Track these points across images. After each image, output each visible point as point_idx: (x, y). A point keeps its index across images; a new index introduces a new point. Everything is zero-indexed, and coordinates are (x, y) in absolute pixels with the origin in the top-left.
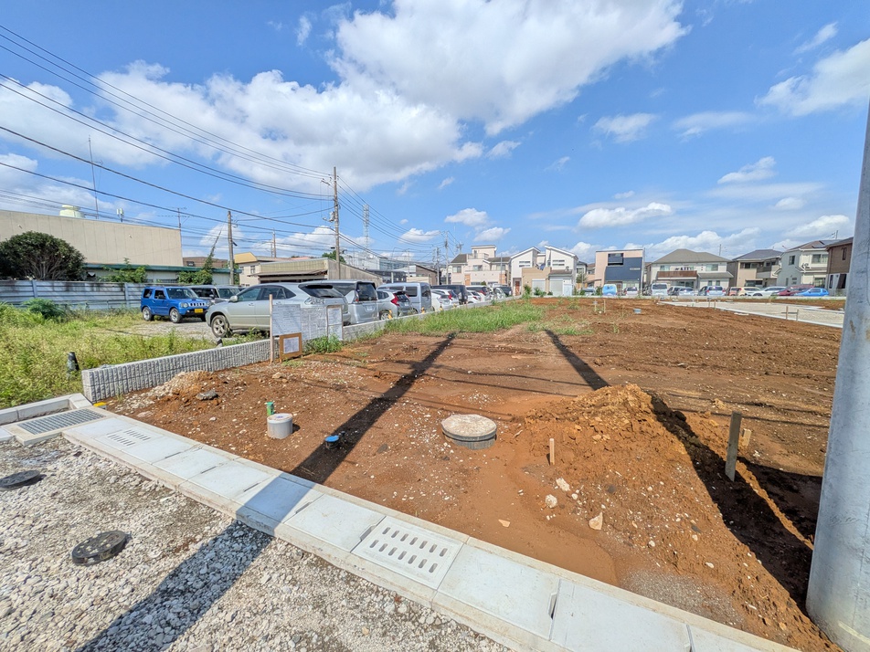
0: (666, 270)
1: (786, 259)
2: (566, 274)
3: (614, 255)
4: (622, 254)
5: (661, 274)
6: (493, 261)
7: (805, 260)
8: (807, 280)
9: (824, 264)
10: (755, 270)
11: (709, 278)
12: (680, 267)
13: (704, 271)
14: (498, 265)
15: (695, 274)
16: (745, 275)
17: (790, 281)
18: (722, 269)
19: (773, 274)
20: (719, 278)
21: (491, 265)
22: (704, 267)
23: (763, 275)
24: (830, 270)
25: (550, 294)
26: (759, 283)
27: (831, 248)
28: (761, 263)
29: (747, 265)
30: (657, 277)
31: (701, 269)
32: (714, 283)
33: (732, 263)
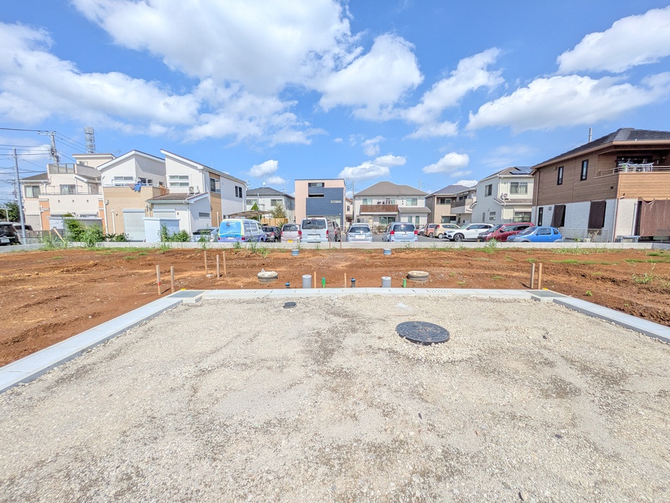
0: (369, 203)
1: (482, 191)
3: (315, 184)
4: (323, 184)
5: (364, 208)
7: (503, 189)
8: (508, 215)
10: (449, 206)
11: (408, 213)
12: (382, 201)
13: (404, 206)
15: (395, 208)
16: (443, 210)
17: (488, 216)
18: (421, 203)
19: (467, 209)
20: (418, 214)
22: (405, 201)
23: (458, 210)
26: (453, 218)
27: (538, 170)
28: (454, 198)
29: (442, 200)
30: (360, 212)
31: (402, 204)
32: (414, 219)
33: (429, 198)
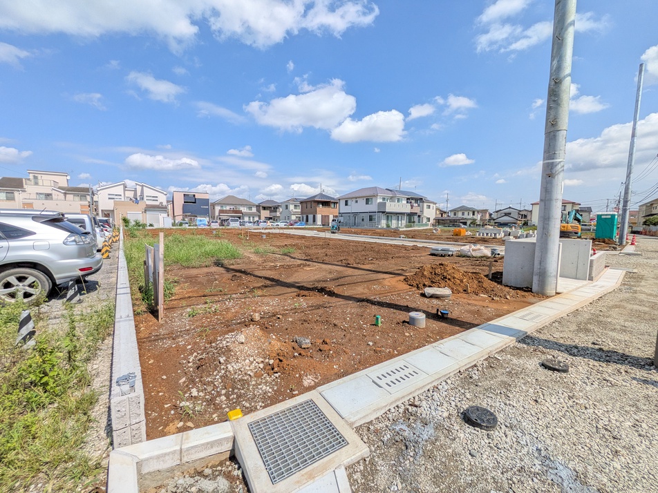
0: (224, 209)
1: (284, 206)
2: (161, 208)
3: (188, 195)
4: (194, 195)
5: (221, 211)
6: (67, 191)
7: (292, 207)
8: (293, 217)
9: (299, 210)
10: (269, 211)
11: (249, 215)
12: (232, 207)
14: (74, 195)
15: (240, 212)
16: (265, 213)
17: (287, 218)
18: (254, 210)
19: (278, 214)
20: (253, 215)
21: (65, 194)
22: (245, 208)
23: (273, 214)
24: (302, 213)
25: (151, 225)
26: (271, 218)
27: (301, 203)
28: (270, 208)
29: (264, 208)
30: (219, 213)
31: (244, 210)
32: (251, 218)
33: (258, 206)
